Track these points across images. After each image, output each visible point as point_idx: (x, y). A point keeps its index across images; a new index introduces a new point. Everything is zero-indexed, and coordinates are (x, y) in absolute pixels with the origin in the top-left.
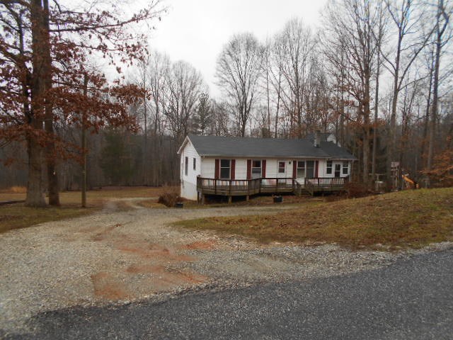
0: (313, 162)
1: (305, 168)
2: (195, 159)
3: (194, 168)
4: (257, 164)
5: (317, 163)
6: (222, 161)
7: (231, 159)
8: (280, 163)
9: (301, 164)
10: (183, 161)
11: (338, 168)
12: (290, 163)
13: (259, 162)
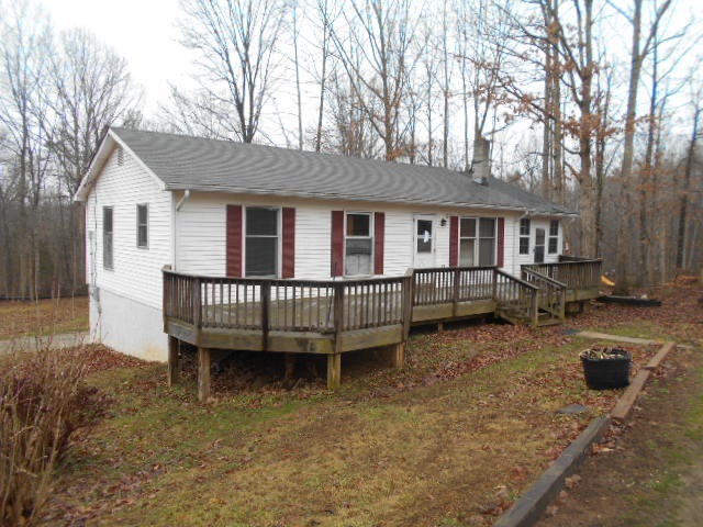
0: (493, 221)
1: (477, 236)
2: (143, 212)
3: (143, 239)
4: (360, 224)
5: (502, 221)
6: (249, 211)
7: (280, 206)
8: (420, 222)
9: (468, 227)
10: (93, 223)
11: (540, 237)
12: (443, 222)
13: (365, 219)
